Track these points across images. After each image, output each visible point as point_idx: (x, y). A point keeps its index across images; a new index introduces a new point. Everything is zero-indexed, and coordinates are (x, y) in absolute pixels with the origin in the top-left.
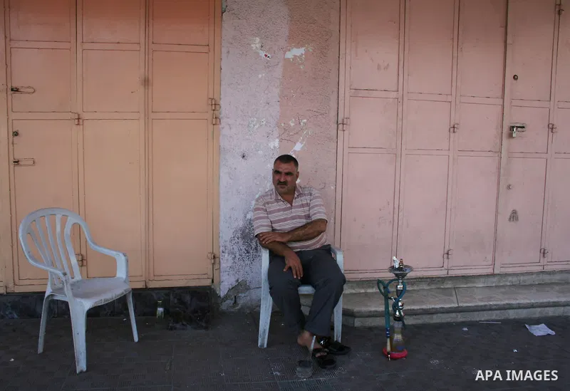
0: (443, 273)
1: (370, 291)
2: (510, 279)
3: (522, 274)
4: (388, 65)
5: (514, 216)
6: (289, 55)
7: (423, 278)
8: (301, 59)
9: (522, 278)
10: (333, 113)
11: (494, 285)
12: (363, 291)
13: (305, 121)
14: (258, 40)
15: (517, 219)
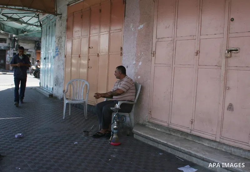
0: (188, 131)
1: (158, 129)
2: (225, 147)
3: (233, 147)
4: (169, 26)
5: (231, 107)
6: (139, 28)
7: (179, 131)
8: (142, 29)
9: (233, 149)
10: (151, 49)
11: (214, 147)
12: (156, 129)
13: (143, 53)
14: (132, 24)
15: (233, 110)
